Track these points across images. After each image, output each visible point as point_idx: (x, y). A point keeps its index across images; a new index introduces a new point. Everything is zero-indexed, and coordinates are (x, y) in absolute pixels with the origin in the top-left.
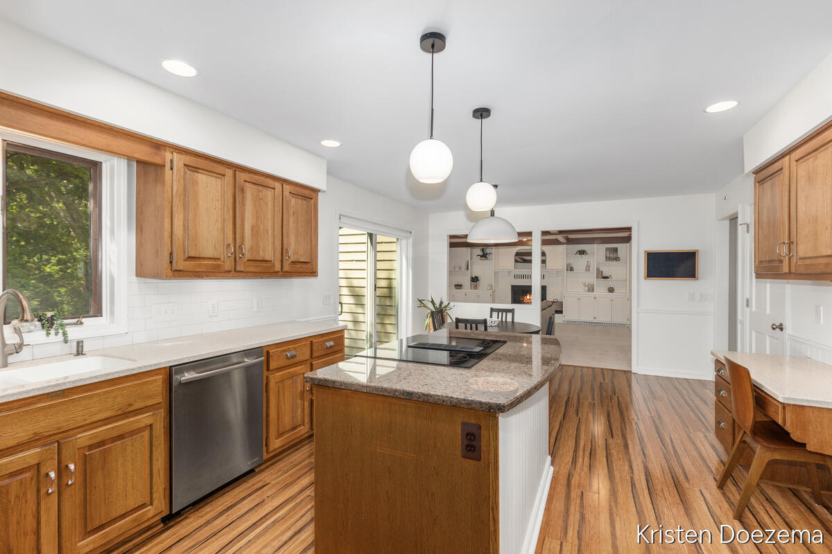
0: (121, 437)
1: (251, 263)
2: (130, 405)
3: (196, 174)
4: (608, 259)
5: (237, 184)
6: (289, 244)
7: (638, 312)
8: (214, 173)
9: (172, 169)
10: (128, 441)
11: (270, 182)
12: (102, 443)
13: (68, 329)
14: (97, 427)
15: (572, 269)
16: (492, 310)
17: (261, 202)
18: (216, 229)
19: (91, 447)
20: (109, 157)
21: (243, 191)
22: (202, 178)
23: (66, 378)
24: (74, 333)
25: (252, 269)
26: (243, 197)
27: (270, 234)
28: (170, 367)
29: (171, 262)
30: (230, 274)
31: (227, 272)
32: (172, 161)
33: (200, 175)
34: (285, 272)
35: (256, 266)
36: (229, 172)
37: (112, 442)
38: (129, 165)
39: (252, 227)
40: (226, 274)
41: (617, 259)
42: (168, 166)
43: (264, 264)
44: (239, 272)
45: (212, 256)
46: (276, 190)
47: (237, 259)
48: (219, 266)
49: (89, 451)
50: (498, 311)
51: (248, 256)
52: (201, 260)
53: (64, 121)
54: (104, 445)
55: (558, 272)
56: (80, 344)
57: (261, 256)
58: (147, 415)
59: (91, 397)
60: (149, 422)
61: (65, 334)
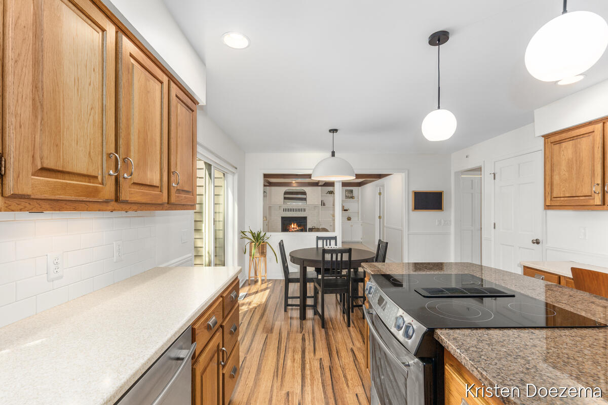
1: (136, 188)
4: (347, 197)
6: (175, 166)
7: (408, 235)
15: (324, 205)
16: (318, 238)
17: (149, 96)
18: (92, 121)
25: (138, 199)
29: (2, 177)
30: (109, 206)
31: (107, 201)
35: (143, 194)
39: (139, 132)
40: (105, 206)
41: (352, 197)
43: (152, 192)
44: (121, 201)
45: (85, 172)
46: (164, 86)
47: (121, 179)
48: (96, 191)
50: (323, 238)
52: (67, 176)
55: (315, 207)
57: (148, 178)
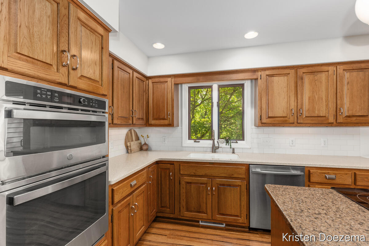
0: (230, 185)
1: (308, 118)
2: (233, 175)
3: (272, 78)
5: (298, 76)
6: (342, 105)
8: (283, 74)
9: (261, 79)
10: (232, 188)
11: (325, 68)
12: (223, 185)
13: (232, 144)
14: (222, 179)
17: (316, 82)
18: (284, 102)
19: (220, 185)
20: (245, 81)
21: (302, 79)
22: (276, 79)
23: (218, 159)
24: (234, 145)
25: (309, 122)
26: (302, 82)
27: (324, 100)
28: (249, 164)
29: (261, 120)
30: (294, 125)
31: (291, 123)
32: (261, 75)
33: (274, 78)
34: (338, 123)
35: (312, 120)
36: (292, 72)
37: (227, 186)
38: (251, 82)
39: (309, 98)
40: (291, 125)
42: (259, 78)
43: (319, 119)
44: (299, 123)
45: (282, 116)
46: (330, 72)
47: (298, 116)
48: (286, 120)
49: (220, 186)
51: (305, 114)
52: (275, 118)
53: (223, 74)
54: (224, 186)
56: (233, 149)
57: (316, 113)
58: (239, 181)
59: (220, 167)
60: (240, 184)
61: (231, 146)
